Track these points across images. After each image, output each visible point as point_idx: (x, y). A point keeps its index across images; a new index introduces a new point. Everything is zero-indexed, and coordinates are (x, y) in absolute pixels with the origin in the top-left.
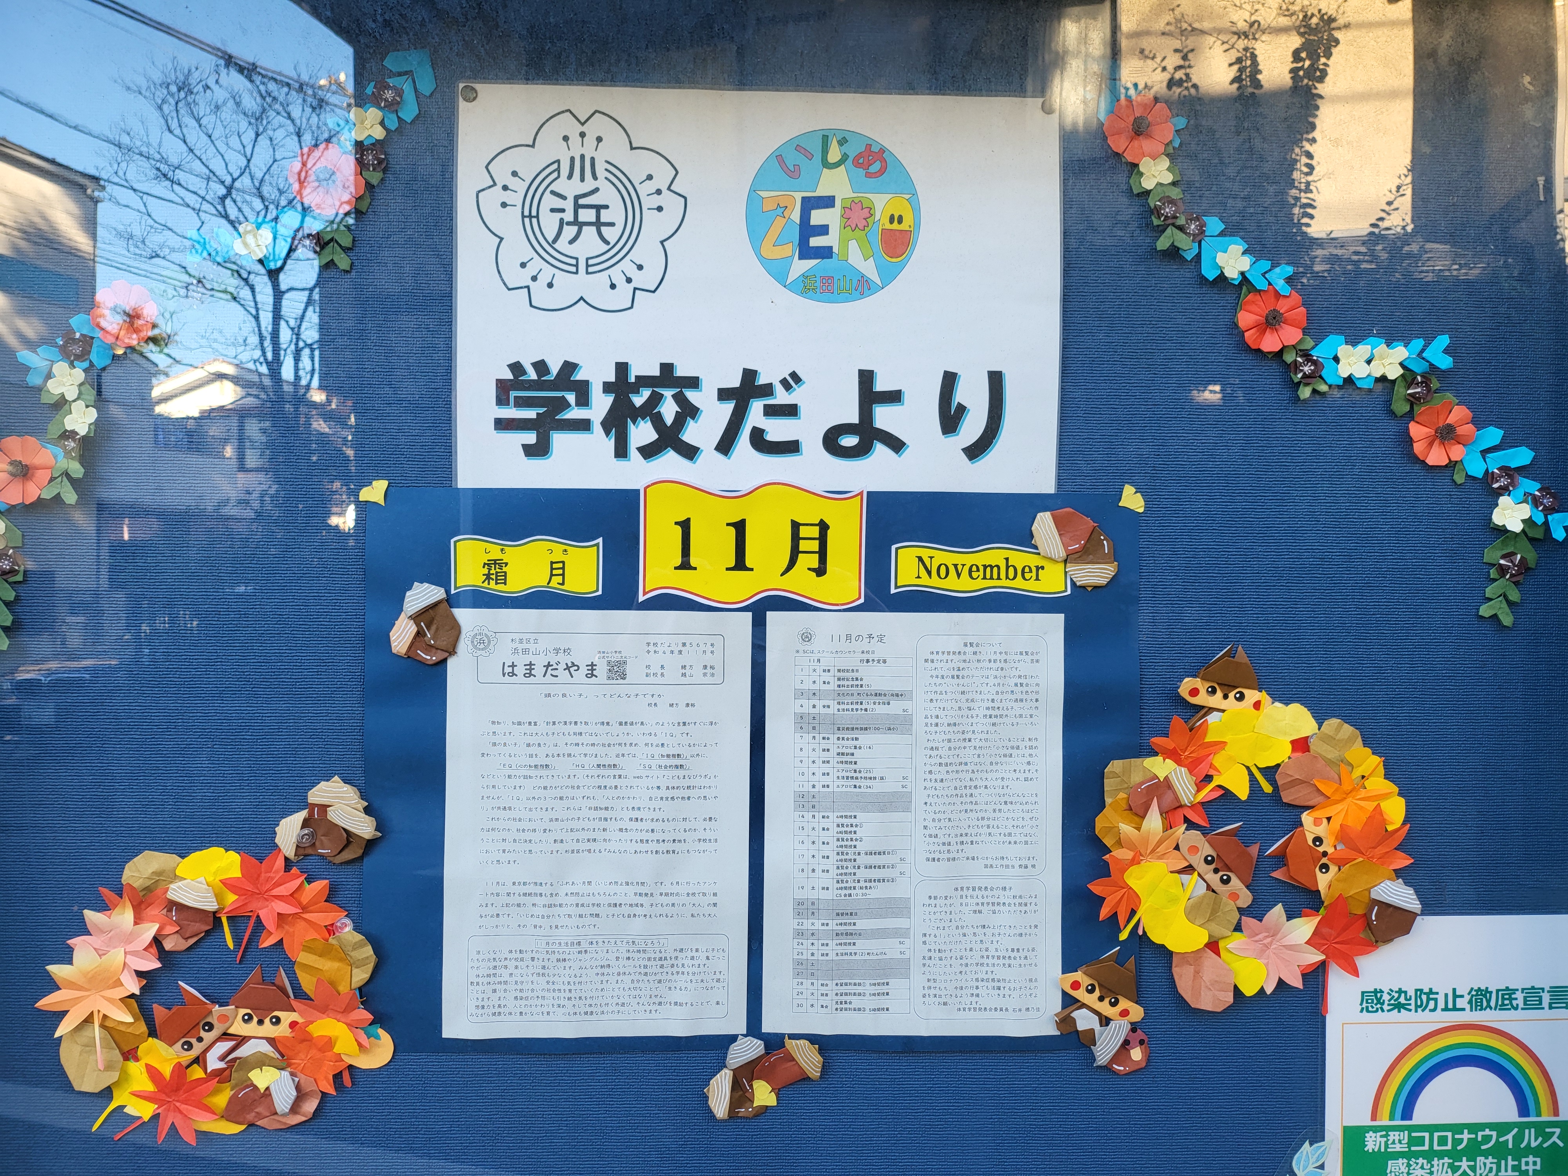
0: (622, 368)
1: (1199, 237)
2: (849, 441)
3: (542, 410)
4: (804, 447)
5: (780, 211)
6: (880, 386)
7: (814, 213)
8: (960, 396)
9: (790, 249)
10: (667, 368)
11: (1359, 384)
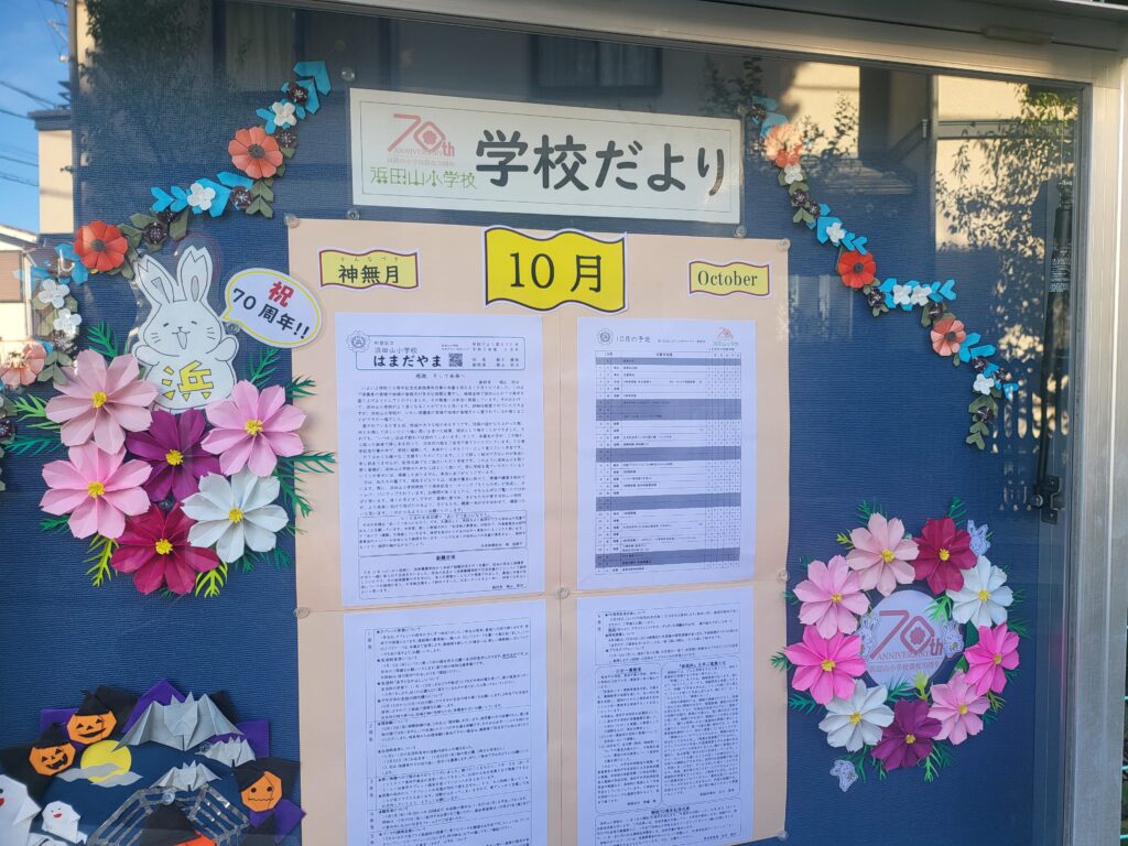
1: (817, 215)
11: (905, 308)
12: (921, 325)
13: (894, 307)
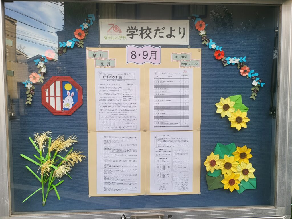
1: (209, 42)
11: (233, 64)
12: (237, 68)
13: (230, 64)
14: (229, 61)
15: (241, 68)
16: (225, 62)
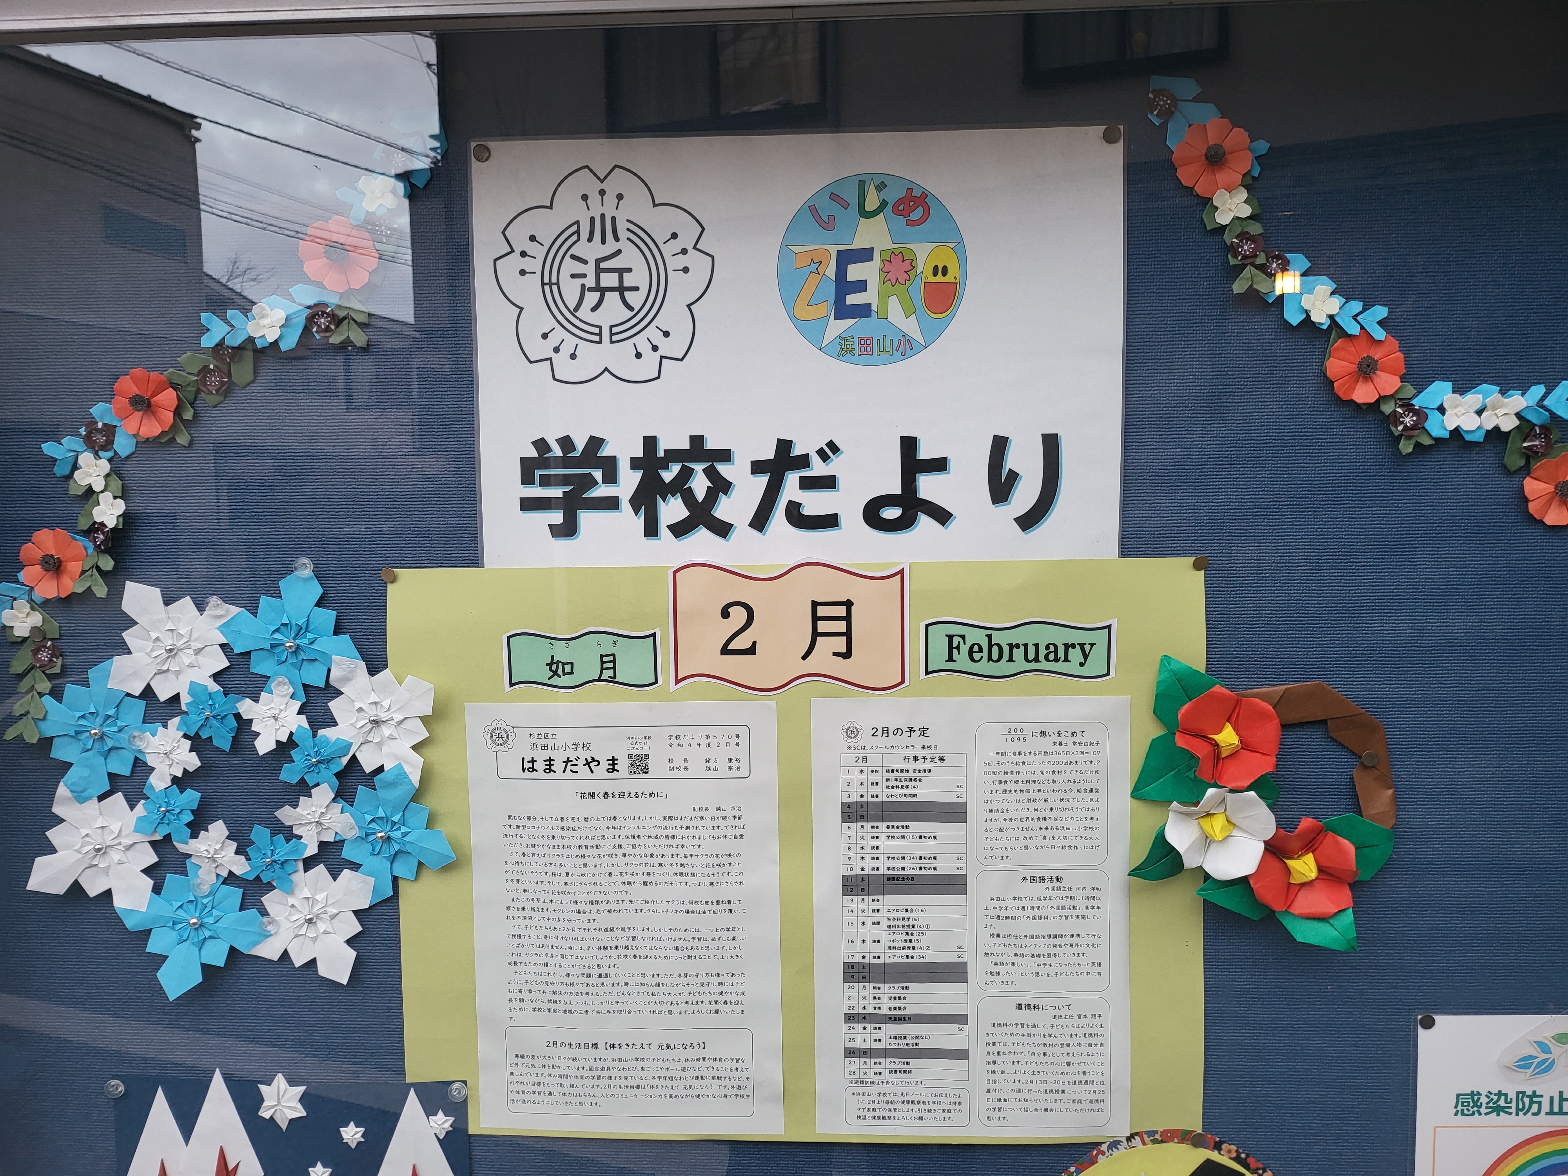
0: (650, 442)
2: (891, 513)
3: (568, 489)
4: (843, 521)
5: (814, 267)
6: (924, 453)
7: (851, 268)
8: (1011, 462)
9: (827, 309)
10: (697, 441)
11: (1468, 438)
12: (1504, 467)
13: (1446, 435)
14: (1442, 410)
15: (1535, 465)
16: (1409, 420)
